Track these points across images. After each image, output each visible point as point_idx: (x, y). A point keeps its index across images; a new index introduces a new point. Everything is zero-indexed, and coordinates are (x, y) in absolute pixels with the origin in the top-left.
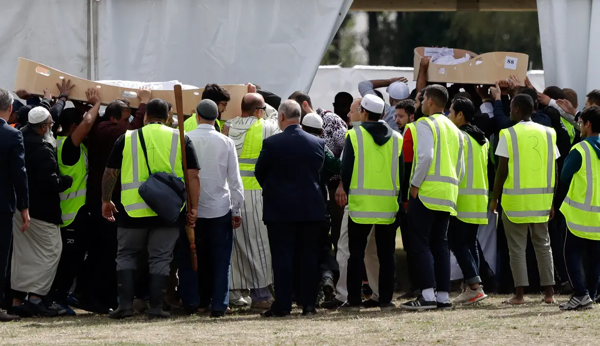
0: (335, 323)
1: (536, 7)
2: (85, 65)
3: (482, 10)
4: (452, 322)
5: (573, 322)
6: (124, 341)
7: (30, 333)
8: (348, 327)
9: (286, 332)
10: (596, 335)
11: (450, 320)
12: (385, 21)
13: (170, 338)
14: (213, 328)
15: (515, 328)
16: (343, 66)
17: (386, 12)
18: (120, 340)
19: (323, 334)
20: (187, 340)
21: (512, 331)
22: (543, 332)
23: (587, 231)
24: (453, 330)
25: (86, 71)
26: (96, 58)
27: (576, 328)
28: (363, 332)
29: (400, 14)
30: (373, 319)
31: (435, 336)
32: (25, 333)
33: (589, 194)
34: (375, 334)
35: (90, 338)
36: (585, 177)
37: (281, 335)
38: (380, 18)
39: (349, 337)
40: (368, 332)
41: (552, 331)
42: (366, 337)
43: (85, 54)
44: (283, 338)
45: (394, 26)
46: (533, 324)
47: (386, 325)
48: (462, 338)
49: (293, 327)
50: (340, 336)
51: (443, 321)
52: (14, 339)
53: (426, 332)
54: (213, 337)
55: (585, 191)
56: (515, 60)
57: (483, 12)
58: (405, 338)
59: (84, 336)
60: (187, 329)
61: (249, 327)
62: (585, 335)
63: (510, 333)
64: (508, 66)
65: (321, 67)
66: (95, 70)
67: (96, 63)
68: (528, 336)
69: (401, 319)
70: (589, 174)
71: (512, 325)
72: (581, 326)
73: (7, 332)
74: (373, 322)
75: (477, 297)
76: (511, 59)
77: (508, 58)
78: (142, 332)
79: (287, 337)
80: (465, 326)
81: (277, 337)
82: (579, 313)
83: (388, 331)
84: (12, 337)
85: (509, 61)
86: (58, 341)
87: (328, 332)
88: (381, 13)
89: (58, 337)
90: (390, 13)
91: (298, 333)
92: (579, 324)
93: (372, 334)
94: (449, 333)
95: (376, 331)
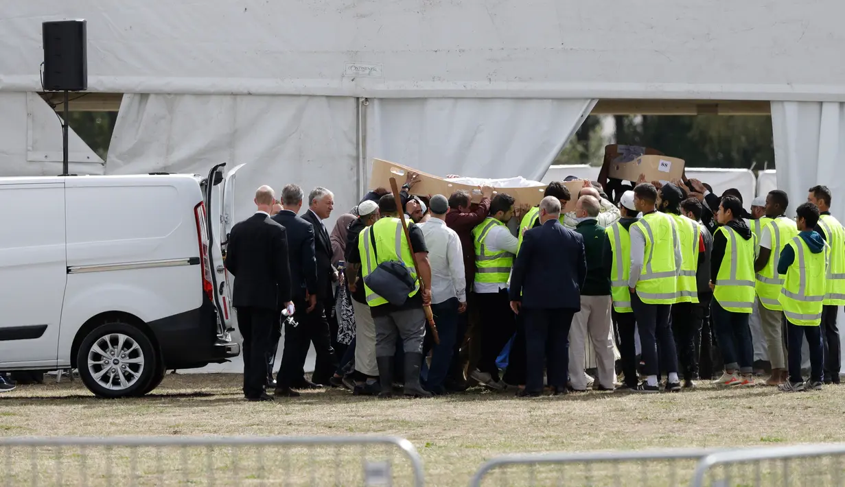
0: (584, 403)
1: (770, 112)
2: (354, 164)
3: (720, 114)
4: (692, 402)
5: (804, 402)
6: (390, 418)
7: (303, 410)
8: (596, 406)
9: (540, 411)
10: (824, 415)
11: (690, 400)
12: (631, 124)
13: (433, 415)
14: (473, 407)
15: (750, 408)
16: (592, 166)
17: (632, 115)
18: (386, 418)
19: (573, 413)
20: (448, 418)
21: (748, 411)
22: (776, 411)
23: (802, 319)
24: (694, 409)
25: (355, 169)
26: (364, 158)
27: (807, 408)
28: (610, 411)
29: (645, 117)
30: (620, 399)
31: (676, 415)
32: (298, 411)
33: (802, 285)
34: (622, 413)
35: (358, 416)
36: (798, 271)
37: (533, 413)
38: (626, 122)
39: (597, 415)
40: (615, 410)
41: (784, 411)
42: (613, 415)
43: (354, 153)
44: (536, 416)
45: (639, 129)
46: (767, 404)
47: (632, 405)
48: (701, 417)
49: (546, 406)
50: (589, 414)
51: (684, 401)
52: (289, 415)
53: (668, 411)
54: (472, 415)
55: (798, 283)
56: (669, 163)
57: (722, 116)
58: (649, 417)
59: (353, 414)
60: (448, 408)
61: (504, 406)
62: (815, 414)
63: (746, 412)
64: (661, 168)
65: (552, 167)
66: (363, 169)
67: (364, 162)
68: (762, 415)
69: (646, 398)
70: (802, 267)
71: (748, 405)
72: (811, 405)
73: (282, 410)
74: (619, 402)
75: (731, 381)
76: (665, 162)
77: (662, 161)
78: (407, 410)
79: (540, 416)
80: (704, 406)
81: (531, 416)
82: (809, 393)
83: (633, 410)
84: (287, 414)
85: (663, 164)
86: (329, 418)
87: (577, 411)
88: (627, 116)
89: (330, 415)
90: (635, 116)
91: (550, 412)
92: (808, 405)
93: (618, 412)
94: (689, 412)
95: (622, 410)
